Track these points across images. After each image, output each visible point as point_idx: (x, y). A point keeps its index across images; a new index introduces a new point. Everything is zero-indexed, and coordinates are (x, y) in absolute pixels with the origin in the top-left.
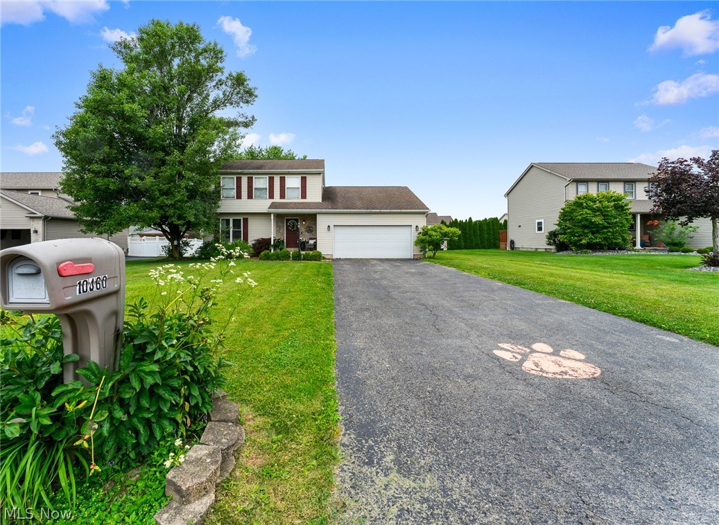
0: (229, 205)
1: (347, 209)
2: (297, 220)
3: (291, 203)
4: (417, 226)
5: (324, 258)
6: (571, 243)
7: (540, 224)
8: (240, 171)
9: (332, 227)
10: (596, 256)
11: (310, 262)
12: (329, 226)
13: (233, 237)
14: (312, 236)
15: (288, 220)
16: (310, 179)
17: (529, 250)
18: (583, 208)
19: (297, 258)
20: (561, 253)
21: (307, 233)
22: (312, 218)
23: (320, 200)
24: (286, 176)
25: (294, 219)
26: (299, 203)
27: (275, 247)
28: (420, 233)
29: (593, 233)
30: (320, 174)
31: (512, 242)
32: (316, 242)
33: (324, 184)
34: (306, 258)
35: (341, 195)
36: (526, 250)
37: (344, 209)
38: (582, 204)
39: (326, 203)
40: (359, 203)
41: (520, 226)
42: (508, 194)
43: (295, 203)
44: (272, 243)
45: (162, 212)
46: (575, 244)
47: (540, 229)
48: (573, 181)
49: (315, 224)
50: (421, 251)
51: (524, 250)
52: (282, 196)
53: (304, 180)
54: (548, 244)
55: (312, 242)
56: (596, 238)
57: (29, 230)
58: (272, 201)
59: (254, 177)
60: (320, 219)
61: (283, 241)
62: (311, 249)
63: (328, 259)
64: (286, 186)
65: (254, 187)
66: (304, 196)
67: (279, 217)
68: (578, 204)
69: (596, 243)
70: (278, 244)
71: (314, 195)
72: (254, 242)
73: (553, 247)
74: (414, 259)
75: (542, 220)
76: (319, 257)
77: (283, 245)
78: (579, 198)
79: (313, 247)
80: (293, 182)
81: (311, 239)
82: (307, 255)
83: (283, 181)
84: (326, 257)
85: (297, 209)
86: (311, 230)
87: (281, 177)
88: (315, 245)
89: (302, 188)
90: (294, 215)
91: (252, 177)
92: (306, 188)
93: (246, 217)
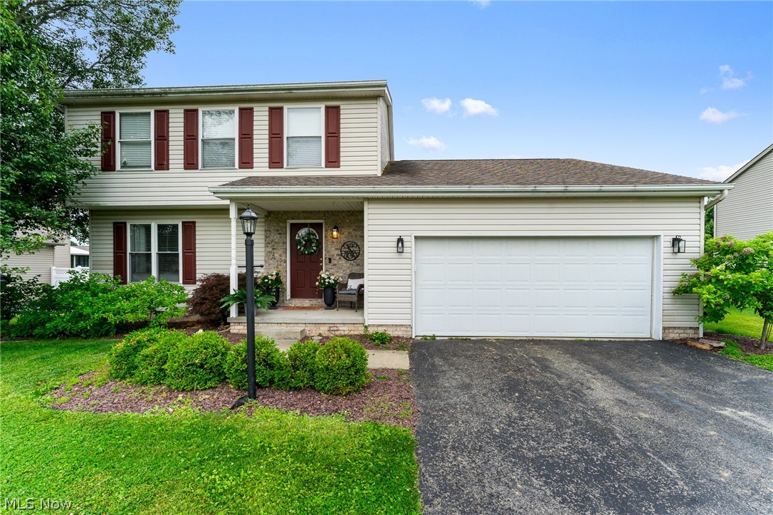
0: (138, 186)
1: (458, 185)
2: (318, 227)
3: (297, 178)
4: (677, 240)
9: (409, 243)
12: (400, 240)
13: (158, 272)
14: (356, 269)
15: (294, 227)
16: (350, 115)
21: (343, 261)
22: (355, 218)
23: (380, 175)
24: (286, 107)
25: (312, 225)
26: (319, 178)
30: (376, 97)
32: (362, 286)
33: (391, 155)
37: (449, 185)
39: (394, 178)
43: (309, 178)
44: (232, 292)
52: (276, 160)
53: (333, 117)
55: (353, 284)
58: (246, 173)
59: (201, 109)
60: (374, 218)
61: (278, 280)
62: (349, 306)
64: (287, 132)
65: (200, 137)
66: (333, 159)
67: (270, 218)
71: (364, 157)
77: (282, 292)
79: (355, 299)
80: (304, 122)
81: (352, 277)
83: (276, 118)
84: (391, 333)
86: (352, 253)
87: (271, 109)
88: (360, 292)
89: (327, 137)
90: (310, 212)
91: (196, 111)
92: (338, 137)
93: (189, 218)
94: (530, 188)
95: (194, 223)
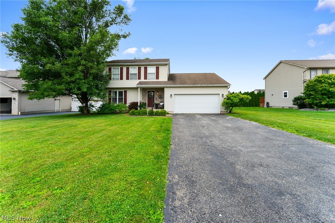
0: (116, 83)
1: (182, 85)
2: (154, 92)
3: (150, 82)
4: (223, 95)
5: (168, 114)
6: (314, 104)
7: (285, 93)
8: (122, 64)
9: (173, 95)
10: (330, 112)
11: (158, 117)
12: (171, 95)
13: (119, 102)
14: (162, 101)
15: (149, 92)
16: (161, 69)
17: (278, 107)
18: (322, 83)
19: (151, 114)
20: (302, 110)
21: (159, 99)
22: (162, 90)
23: (167, 80)
24: (148, 67)
25: (152, 91)
26: (154, 82)
27: (141, 106)
28: (225, 98)
29: (329, 98)
30: (167, 65)
31: (268, 103)
32: (164, 104)
34: (157, 114)
35: (179, 77)
36: (276, 107)
37: (181, 84)
38: (321, 81)
39: (170, 82)
40: (188, 81)
41: (272, 95)
42: (265, 78)
43: (152, 82)
44: (139, 105)
45: (67, 86)
46: (316, 105)
47: (286, 96)
48: (309, 69)
49: (164, 94)
50: (226, 109)
51: (275, 107)
52: (146, 78)
53: (157, 69)
54: (294, 105)
55: (161, 104)
56: (331, 101)
57: (11, 98)
58: (139, 81)
59: (130, 67)
60: (166, 90)
61: (146, 103)
62: (161, 108)
63: (171, 114)
64: (148, 72)
65: (130, 73)
66: (157, 77)
67: (144, 90)
68: (319, 81)
69: (332, 104)
70: (143, 105)
71: (164, 77)
72: (129, 104)
73: (296, 106)
74: (221, 114)
75: (287, 92)
76: (164, 114)
77: (146, 105)
78: (319, 77)
79: (162, 107)
80: (152, 70)
81: (161, 102)
82: (157, 112)
83: (146, 69)
84: (169, 113)
85: (153, 85)
86: (161, 97)
87: (145, 67)
88: (163, 106)
89: (156, 73)
90: (152, 88)
91: (129, 67)
92: (159, 73)
93: (125, 90)
94: (195, 85)
95: (127, 91)
